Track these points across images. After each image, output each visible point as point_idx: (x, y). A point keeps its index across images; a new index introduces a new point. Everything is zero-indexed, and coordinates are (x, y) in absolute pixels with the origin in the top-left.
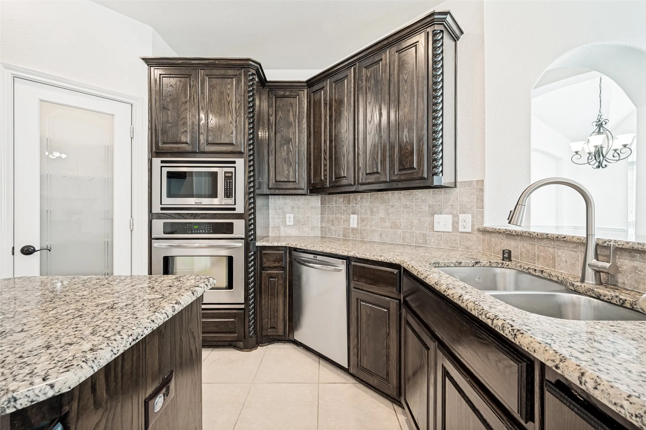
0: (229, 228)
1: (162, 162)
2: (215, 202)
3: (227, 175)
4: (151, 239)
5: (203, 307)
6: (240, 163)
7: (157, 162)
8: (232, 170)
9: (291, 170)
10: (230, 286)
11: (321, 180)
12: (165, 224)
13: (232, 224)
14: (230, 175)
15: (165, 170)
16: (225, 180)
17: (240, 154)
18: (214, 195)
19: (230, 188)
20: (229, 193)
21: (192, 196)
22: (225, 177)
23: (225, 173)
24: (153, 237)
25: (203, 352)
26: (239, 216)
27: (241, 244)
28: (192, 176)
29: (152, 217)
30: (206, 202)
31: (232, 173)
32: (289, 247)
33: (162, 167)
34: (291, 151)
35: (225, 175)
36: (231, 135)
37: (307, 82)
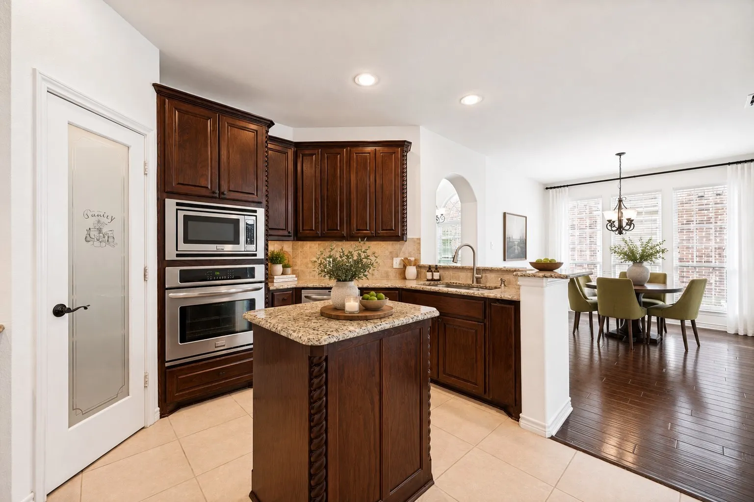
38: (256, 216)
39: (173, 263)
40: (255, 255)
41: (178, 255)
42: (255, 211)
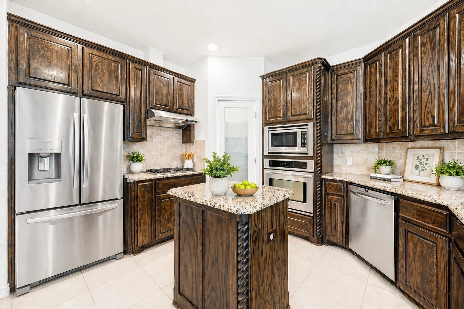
0: (304, 165)
1: (269, 128)
2: (296, 149)
3: (303, 133)
4: (264, 168)
5: (289, 210)
6: (311, 125)
7: (266, 128)
8: (306, 130)
9: (349, 125)
10: (305, 201)
11: (376, 132)
12: (270, 161)
13: (306, 163)
14: (305, 133)
15: (270, 133)
16: (302, 136)
17: (311, 119)
18: (295, 145)
19: (305, 141)
20: (304, 144)
21: (283, 146)
22: (302, 134)
23: (302, 132)
24: (265, 167)
25: (288, 236)
26: (311, 158)
27: (311, 176)
28: (283, 135)
29: (264, 157)
30: (291, 149)
31: (306, 132)
32: (347, 182)
33: (268, 131)
34: (349, 112)
35: (302, 133)
36: (306, 109)
37: (364, 58)
38: (308, 128)
39: (267, 157)
40: (307, 154)
41: (269, 153)
42: (307, 125)
